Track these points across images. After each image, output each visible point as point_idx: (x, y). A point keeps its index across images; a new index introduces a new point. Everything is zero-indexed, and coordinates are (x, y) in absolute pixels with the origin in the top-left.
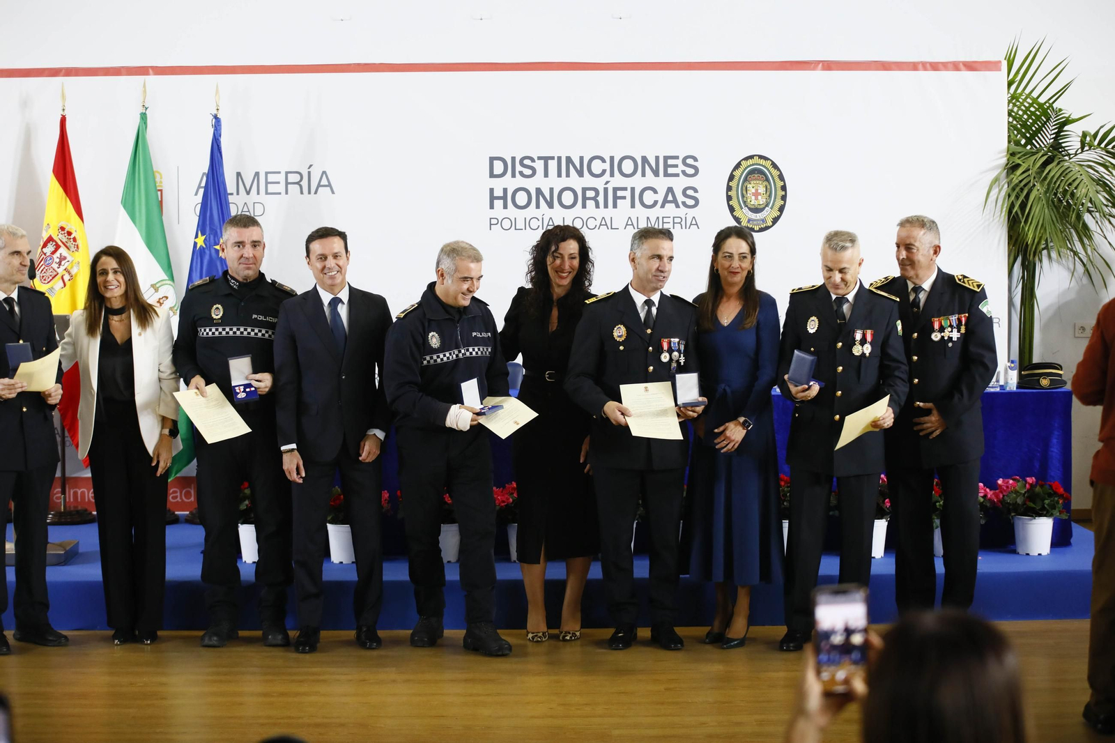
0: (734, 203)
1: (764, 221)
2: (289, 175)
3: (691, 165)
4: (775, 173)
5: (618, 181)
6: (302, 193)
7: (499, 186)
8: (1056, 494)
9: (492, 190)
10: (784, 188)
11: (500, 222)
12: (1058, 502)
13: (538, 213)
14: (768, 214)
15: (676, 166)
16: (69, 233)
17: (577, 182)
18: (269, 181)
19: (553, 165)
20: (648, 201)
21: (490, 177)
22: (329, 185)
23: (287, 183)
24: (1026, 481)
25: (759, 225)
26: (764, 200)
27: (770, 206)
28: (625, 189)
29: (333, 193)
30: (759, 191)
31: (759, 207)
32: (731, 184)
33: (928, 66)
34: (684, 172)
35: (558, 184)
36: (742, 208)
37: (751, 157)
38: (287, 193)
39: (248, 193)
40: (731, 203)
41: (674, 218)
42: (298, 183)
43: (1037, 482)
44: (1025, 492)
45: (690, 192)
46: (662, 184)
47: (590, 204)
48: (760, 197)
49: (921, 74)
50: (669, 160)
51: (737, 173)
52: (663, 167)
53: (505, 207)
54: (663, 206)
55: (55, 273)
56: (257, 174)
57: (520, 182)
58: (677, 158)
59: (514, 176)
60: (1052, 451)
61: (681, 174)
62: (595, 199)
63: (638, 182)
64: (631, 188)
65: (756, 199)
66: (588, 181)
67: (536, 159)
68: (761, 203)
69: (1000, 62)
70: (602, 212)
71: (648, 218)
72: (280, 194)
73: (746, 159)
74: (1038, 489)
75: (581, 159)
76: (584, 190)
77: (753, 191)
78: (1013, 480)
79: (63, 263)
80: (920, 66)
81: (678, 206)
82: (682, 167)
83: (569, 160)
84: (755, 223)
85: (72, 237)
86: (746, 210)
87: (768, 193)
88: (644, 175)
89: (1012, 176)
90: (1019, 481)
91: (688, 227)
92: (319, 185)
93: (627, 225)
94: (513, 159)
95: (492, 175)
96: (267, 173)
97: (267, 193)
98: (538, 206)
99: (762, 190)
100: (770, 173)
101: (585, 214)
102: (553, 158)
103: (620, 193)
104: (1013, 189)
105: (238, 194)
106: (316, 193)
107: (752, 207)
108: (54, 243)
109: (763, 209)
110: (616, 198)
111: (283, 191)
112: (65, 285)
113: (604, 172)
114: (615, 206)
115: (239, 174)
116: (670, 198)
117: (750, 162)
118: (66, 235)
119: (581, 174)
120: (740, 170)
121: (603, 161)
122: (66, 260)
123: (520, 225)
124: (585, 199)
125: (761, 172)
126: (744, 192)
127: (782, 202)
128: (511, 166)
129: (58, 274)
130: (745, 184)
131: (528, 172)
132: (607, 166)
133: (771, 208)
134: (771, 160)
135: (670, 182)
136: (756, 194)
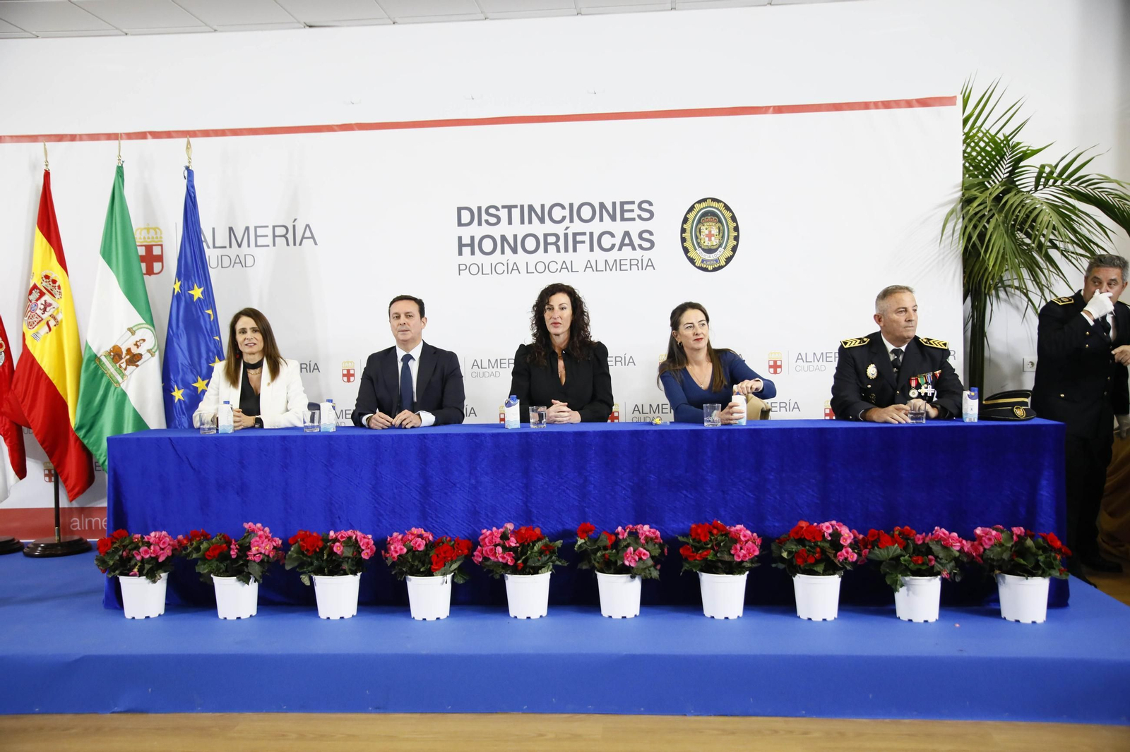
0: (688, 244)
1: (717, 261)
2: (276, 228)
3: (646, 209)
4: (728, 215)
5: (577, 226)
6: (288, 245)
7: (466, 234)
8: (1053, 549)
9: (460, 238)
10: (736, 229)
11: (468, 268)
12: (1055, 559)
13: (503, 259)
14: (722, 254)
15: (632, 211)
16: (54, 282)
17: (538, 229)
18: (258, 234)
19: (516, 213)
20: (606, 245)
21: (458, 226)
22: (313, 237)
23: (274, 236)
24: (1012, 532)
25: (712, 265)
26: (718, 241)
27: (723, 246)
28: (584, 234)
29: (316, 244)
30: (712, 232)
31: (712, 248)
32: (685, 226)
33: (880, 104)
34: (639, 216)
35: (521, 230)
36: (696, 249)
37: (705, 200)
38: (274, 245)
39: (240, 246)
40: (685, 244)
41: (631, 260)
42: (284, 236)
43: (1025, 533)
44: (1012, 546)
45: (646, 235)
46: (619, 228)
47: (552, 248)
48: (713, 238)
49: (873, 112)
50: (625, 206)
51: (691, 216)
52: (619, 211)
53: (473, 253)
54: (620, 249)
55: (40, 319)
56: (247, 228)
57: (486, 230)
58: (633, 203)
59: (480, 224)
60: (1042, 495)
61: (637, 218)
62: (556, 244)
63: (596, 227)
64: (590, 233)
65: (710, 240)
66: (549, 227)
67: (500, 208)
68: (715, 244)
69: (955, 97)
70: (563, 256)
71: (606, 261)
72: (268, 246)
73: (699, 202)
74: (1029, 542)
75: (543, 206)
76: (546, 236)
77: (707, 232)
78: (996, 529)
79: (48, 309)
80: (872, 105)
81: (634, 249)
82: (638, 212)
83: (531, 208)
84: (708, 263)
85: (57, 285)
86: (699, 251)
87: (721, 234)
88: (601, 220)
89: (968, 208)
90: (1002, 532)
91: (644, 268)
92: (303, 238)
93: (586, 267)
94: (479, 209)
95: (460, 224)
96: (256, 228)
97: (256, 246)
98: (503, 252)
99: (715, 231)
100: (723, 215)
101: (547, 258)
102: (516, 207)
103: (579, 238)
104: (970, 220)
105: (230, 247)
106: (300, 244)
107: (706, 248)
108: (38, 291)
109: (717, 249)
110: (575, 242)
111: (271, 244)
112: (50, 330)
113: (564, 218)
114: (575, 250)
115: (231, 229)
116: (627, 241)
117: (703, 205)
118: (51, 283)
119: (542, 220)
120: (694, 213)
121: (563, 208)
122: (52, 307)
123: (487, 269)
124: (546, 244)
125: (714, 214)
126: (698, 234)
127: (735, 243)
128: (477, 216)
129: (42, 319)
130: (699, 226)
131: (493, 220)
132: (566, 212)
133: (725, 248)
134: (723, 203)
135: (627, 226)
136: (710, 236)
